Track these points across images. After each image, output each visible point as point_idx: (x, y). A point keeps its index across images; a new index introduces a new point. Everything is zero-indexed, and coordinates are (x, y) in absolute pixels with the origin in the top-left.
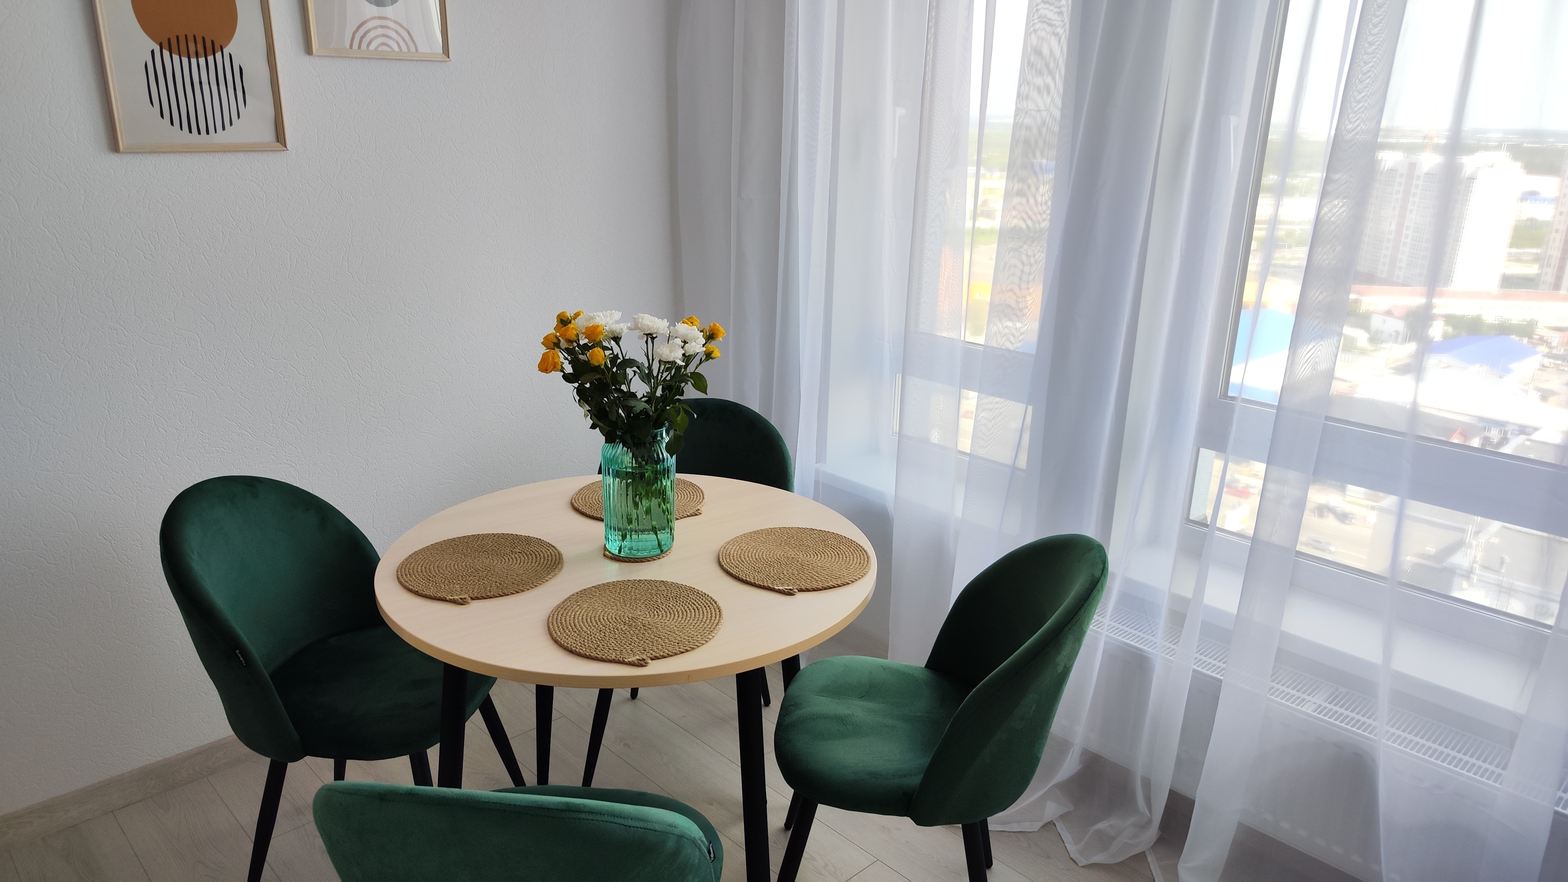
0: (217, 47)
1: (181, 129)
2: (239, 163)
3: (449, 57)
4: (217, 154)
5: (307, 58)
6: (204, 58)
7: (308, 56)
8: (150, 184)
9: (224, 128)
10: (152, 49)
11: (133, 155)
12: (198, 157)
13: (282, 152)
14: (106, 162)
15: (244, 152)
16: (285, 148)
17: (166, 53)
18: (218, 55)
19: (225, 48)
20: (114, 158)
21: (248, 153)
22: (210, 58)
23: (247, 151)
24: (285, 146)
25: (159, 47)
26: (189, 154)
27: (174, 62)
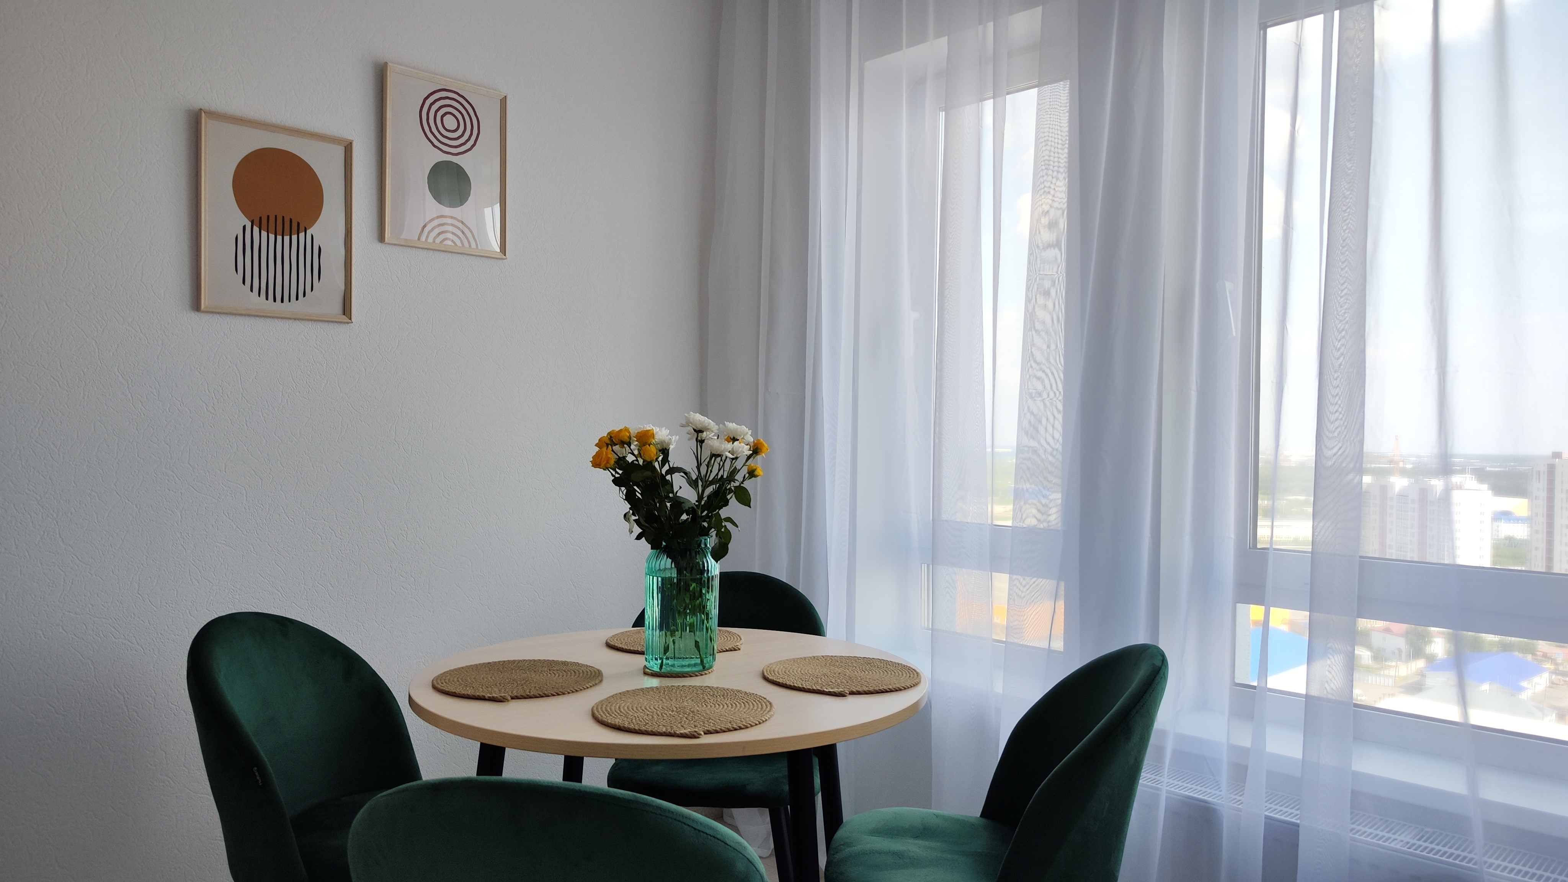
0: (302, 228)
1: (259, 296)
2: (306, 331)
3: (505, 255)
4: (287, 321)
5: (379, 246)
6: (289, 237)
7: (380, 244)
8: (223, 342)
9: (297, 299)
10: (244, 225)
11: (212, 315)
12: (270, 322)
13: (347, 324)
14: (186, 319)
15: (313, 322)
16: (350, 321)
17: (256, 229)
18: (302, 235)
19: (309, 229)
20: (195, 317)
21: (316, 322)
22: (294, 237)
23: (315, 321)
24: (350, 319)
25: (250, 223)
26: (263, 318)
27: (262, 238)
